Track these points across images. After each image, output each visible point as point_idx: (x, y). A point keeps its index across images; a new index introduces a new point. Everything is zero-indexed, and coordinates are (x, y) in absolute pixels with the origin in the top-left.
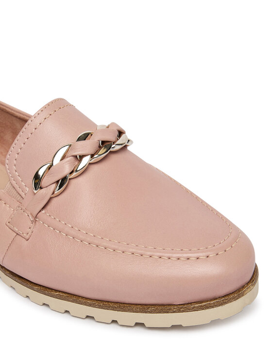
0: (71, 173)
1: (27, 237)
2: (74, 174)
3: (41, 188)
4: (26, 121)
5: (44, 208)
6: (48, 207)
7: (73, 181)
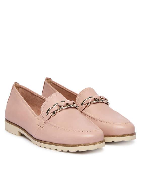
0: (57, 110)
1: (42, 127)
2: (58, 111)
3: (48, 114)
4: (45, 100)
5: (48, 119)
6: (50, 120)
7: (57, 113)
